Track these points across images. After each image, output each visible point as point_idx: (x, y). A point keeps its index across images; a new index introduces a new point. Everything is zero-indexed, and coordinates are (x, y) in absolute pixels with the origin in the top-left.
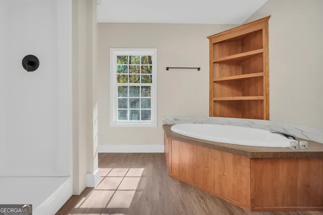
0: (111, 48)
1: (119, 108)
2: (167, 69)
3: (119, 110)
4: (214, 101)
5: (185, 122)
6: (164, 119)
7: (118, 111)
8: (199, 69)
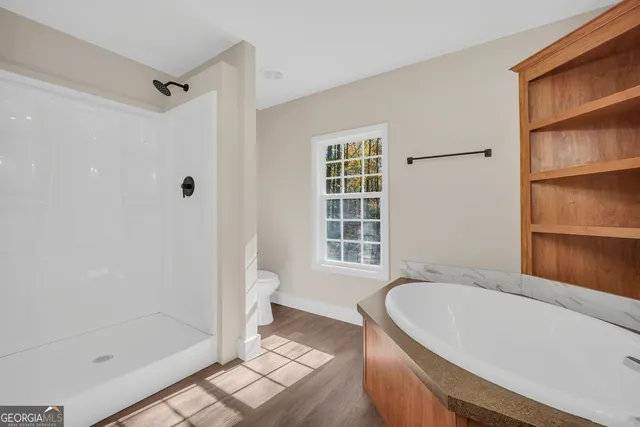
0: (314, 135)
1: (329, 237)
2: (410, 161)
3: (328, 242)
4: (534, 233)
5: (452, 280)
6: (405, 268)
7: (326, 244)
8: (488, 153)
